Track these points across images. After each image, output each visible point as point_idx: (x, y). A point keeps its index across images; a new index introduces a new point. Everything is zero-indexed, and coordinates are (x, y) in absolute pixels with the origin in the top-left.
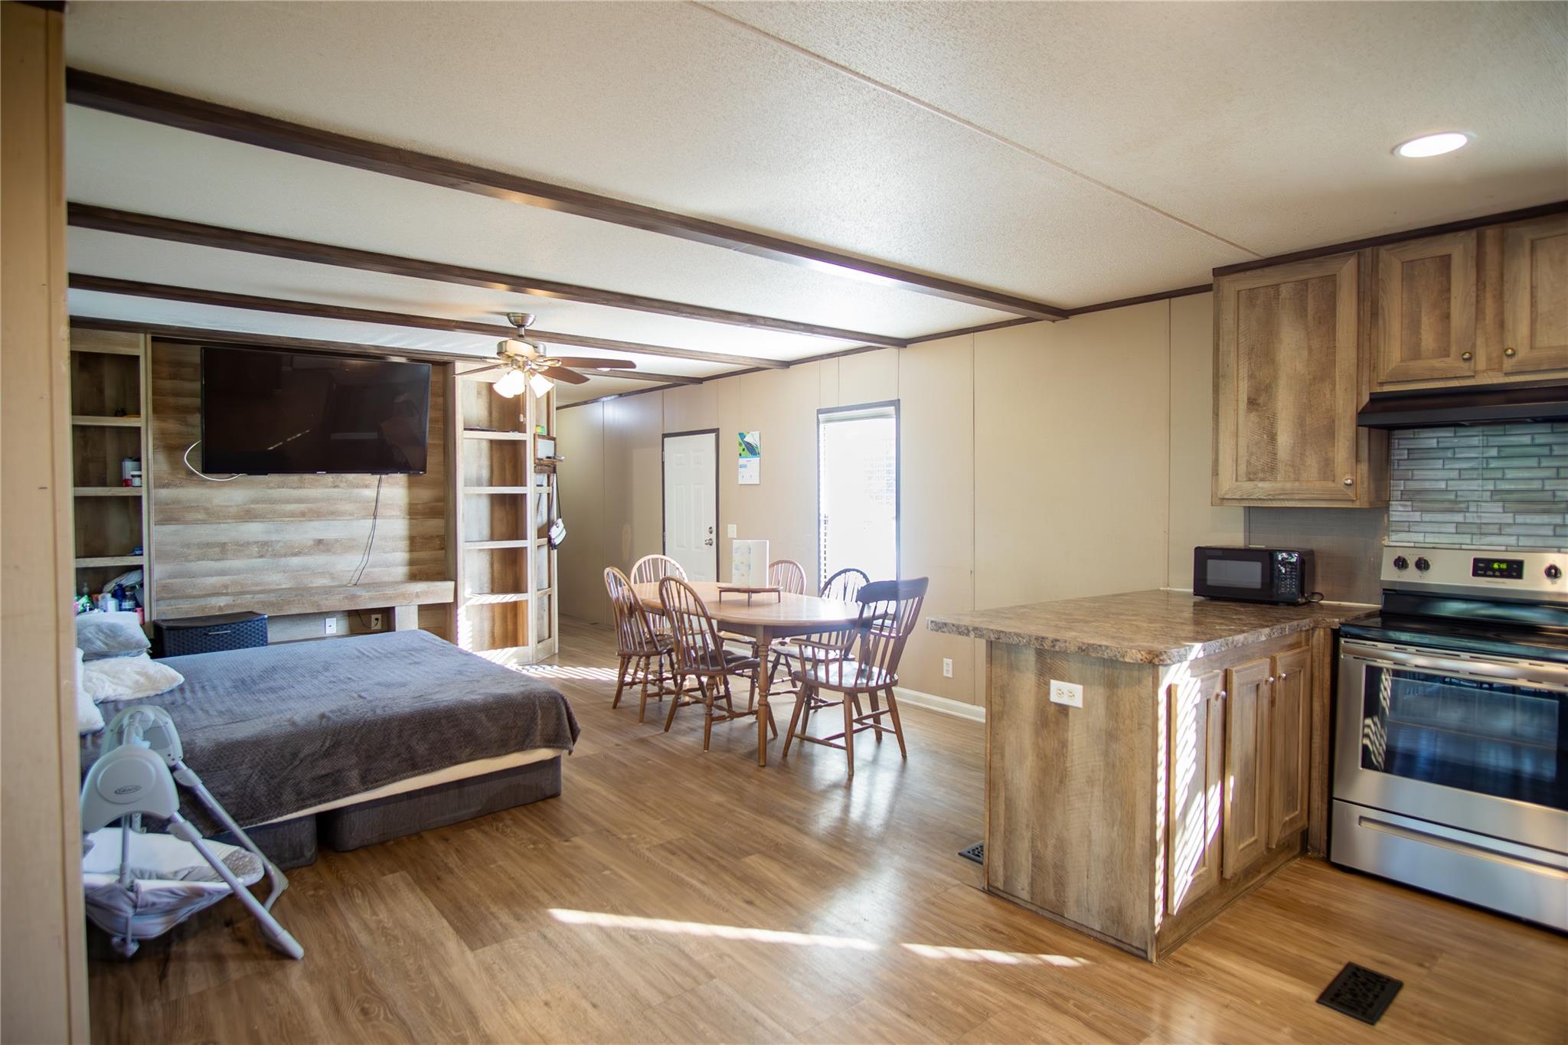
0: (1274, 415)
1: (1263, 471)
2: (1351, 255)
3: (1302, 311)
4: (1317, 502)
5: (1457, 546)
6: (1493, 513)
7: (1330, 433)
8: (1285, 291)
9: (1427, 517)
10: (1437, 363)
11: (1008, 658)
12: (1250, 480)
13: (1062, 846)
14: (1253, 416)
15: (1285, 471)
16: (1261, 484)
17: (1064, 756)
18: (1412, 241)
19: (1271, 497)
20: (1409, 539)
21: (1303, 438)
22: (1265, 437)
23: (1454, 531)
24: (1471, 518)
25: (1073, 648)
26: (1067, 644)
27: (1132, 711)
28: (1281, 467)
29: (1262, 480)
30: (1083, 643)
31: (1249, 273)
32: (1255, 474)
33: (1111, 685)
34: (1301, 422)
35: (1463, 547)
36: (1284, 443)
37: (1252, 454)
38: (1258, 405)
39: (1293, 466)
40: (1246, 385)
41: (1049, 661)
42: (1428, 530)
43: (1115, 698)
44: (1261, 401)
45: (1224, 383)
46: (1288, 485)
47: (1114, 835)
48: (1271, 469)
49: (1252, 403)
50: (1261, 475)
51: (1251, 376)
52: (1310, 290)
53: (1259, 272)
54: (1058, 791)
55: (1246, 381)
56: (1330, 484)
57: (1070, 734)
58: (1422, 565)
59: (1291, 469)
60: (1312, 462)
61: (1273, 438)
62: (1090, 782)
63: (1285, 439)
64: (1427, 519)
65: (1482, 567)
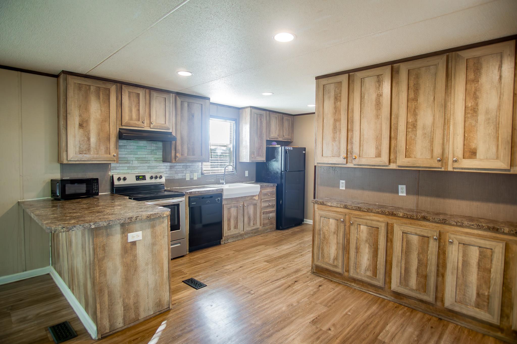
0: (89, 131)
1: (85, 150)
2: (114, 84)
3: (98, 97)
4: (104, 161)
5: (128, 173)
6: (136, 164)
7: (109, 139)
8: (92, 88)
9: (121, 165)
10: (137, 122)
11: (106, 232)
12: (80, 154)
13: (137, 295)
14: (81, 131)
15: (94, 151)
16: (85, 155)
17: (136, 260)
18: (131, 86)
19: (89, 160)
20: (116, 172)
21: (99, 140)
22: (86, 138)
23: (127, 169)
24: (130, 165)
25: (145, 217)
26: (142, 217)
27: (161, 233)
28: (92, 149)
29: (85, 154)
30: (149, 215)
31: (79, 78)
32: (82, 151)
33: (153, 227)
34: (99, 135)
35: (129, 173)
36: (93, 141)
37: (81, 144)
38: (83, 126)
39: (96, 149)
40: (78, 119)
41: (127, 227)
42: (121, 169)
43: (154, 231)
44: (84, 125)
45: (69, 116)
46: (95, 156)
47: (157, 277)
48: (89, 150)
49: (81, 126)
50: (85, 152)
51: (80, 116)
52: (101, 91)
53: (83, 78)
54: (134, 275)
55: (78, 117)
56: (108, 156)
57: (137, 251)
58: (125, 179)
59: (96, 151)
60: (103, 148)
61: (89, 139)
62: (147, 264)
63: (93, 139)
64: (121, 166)
65: (138, 178)
